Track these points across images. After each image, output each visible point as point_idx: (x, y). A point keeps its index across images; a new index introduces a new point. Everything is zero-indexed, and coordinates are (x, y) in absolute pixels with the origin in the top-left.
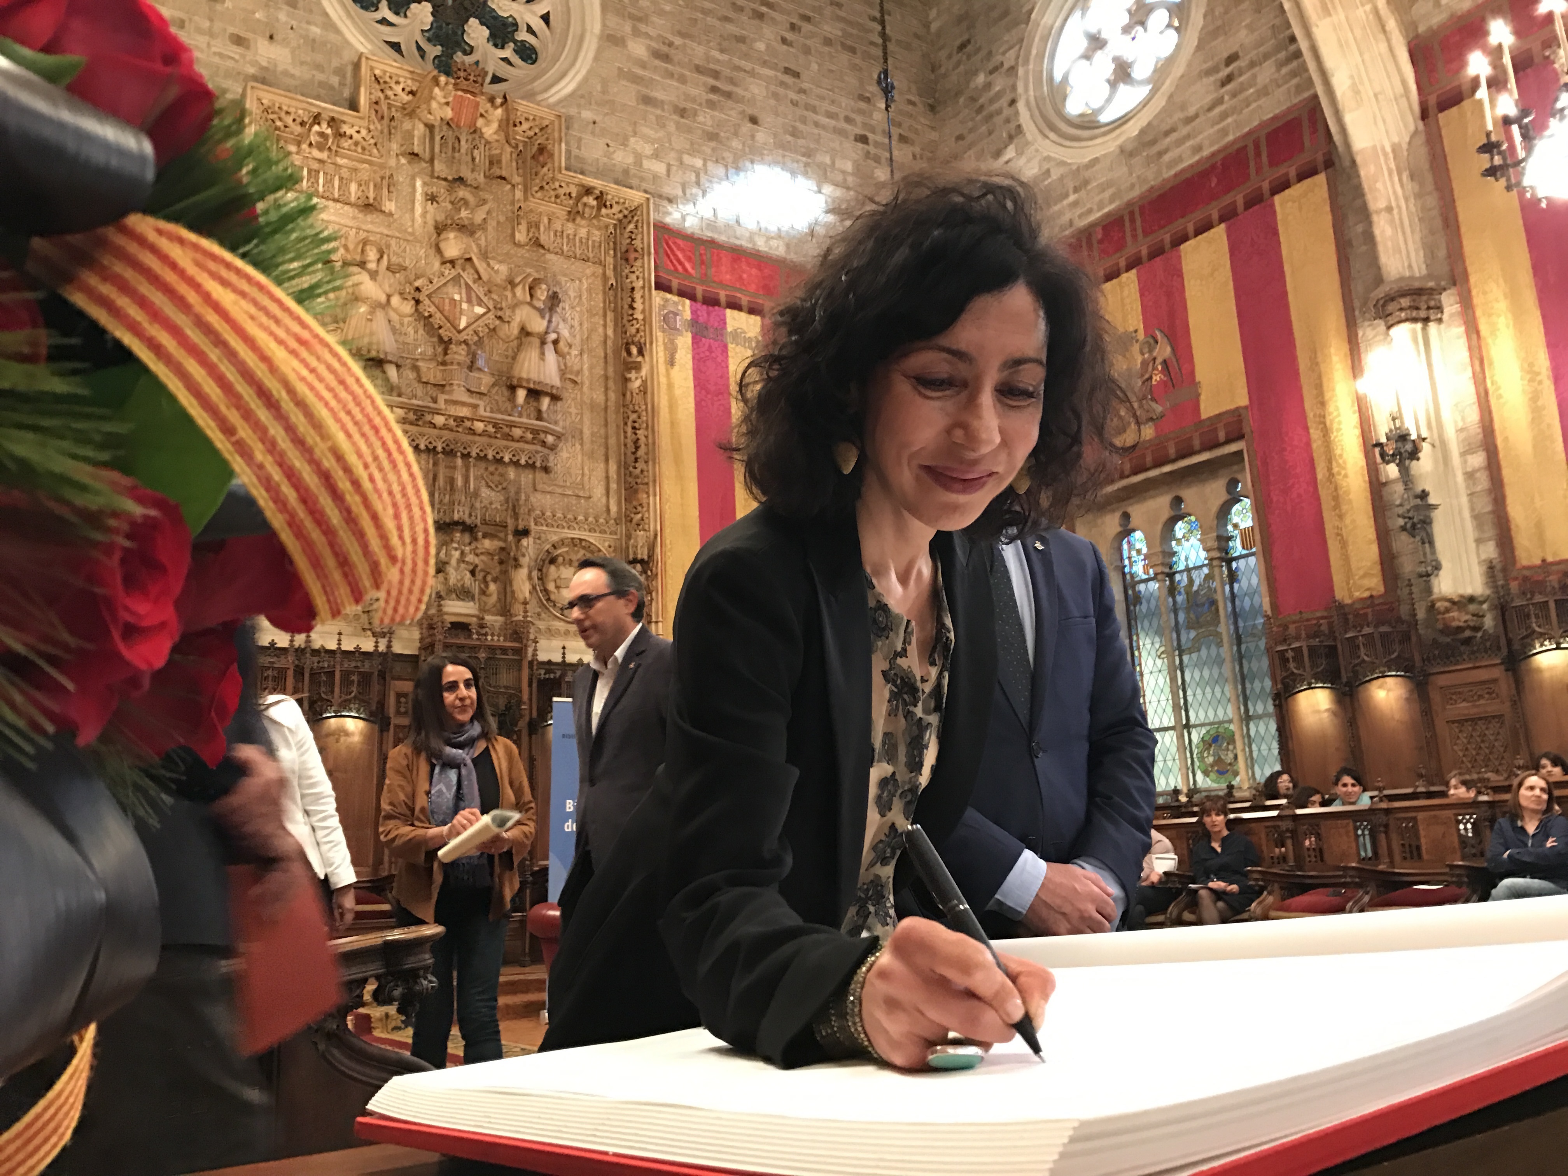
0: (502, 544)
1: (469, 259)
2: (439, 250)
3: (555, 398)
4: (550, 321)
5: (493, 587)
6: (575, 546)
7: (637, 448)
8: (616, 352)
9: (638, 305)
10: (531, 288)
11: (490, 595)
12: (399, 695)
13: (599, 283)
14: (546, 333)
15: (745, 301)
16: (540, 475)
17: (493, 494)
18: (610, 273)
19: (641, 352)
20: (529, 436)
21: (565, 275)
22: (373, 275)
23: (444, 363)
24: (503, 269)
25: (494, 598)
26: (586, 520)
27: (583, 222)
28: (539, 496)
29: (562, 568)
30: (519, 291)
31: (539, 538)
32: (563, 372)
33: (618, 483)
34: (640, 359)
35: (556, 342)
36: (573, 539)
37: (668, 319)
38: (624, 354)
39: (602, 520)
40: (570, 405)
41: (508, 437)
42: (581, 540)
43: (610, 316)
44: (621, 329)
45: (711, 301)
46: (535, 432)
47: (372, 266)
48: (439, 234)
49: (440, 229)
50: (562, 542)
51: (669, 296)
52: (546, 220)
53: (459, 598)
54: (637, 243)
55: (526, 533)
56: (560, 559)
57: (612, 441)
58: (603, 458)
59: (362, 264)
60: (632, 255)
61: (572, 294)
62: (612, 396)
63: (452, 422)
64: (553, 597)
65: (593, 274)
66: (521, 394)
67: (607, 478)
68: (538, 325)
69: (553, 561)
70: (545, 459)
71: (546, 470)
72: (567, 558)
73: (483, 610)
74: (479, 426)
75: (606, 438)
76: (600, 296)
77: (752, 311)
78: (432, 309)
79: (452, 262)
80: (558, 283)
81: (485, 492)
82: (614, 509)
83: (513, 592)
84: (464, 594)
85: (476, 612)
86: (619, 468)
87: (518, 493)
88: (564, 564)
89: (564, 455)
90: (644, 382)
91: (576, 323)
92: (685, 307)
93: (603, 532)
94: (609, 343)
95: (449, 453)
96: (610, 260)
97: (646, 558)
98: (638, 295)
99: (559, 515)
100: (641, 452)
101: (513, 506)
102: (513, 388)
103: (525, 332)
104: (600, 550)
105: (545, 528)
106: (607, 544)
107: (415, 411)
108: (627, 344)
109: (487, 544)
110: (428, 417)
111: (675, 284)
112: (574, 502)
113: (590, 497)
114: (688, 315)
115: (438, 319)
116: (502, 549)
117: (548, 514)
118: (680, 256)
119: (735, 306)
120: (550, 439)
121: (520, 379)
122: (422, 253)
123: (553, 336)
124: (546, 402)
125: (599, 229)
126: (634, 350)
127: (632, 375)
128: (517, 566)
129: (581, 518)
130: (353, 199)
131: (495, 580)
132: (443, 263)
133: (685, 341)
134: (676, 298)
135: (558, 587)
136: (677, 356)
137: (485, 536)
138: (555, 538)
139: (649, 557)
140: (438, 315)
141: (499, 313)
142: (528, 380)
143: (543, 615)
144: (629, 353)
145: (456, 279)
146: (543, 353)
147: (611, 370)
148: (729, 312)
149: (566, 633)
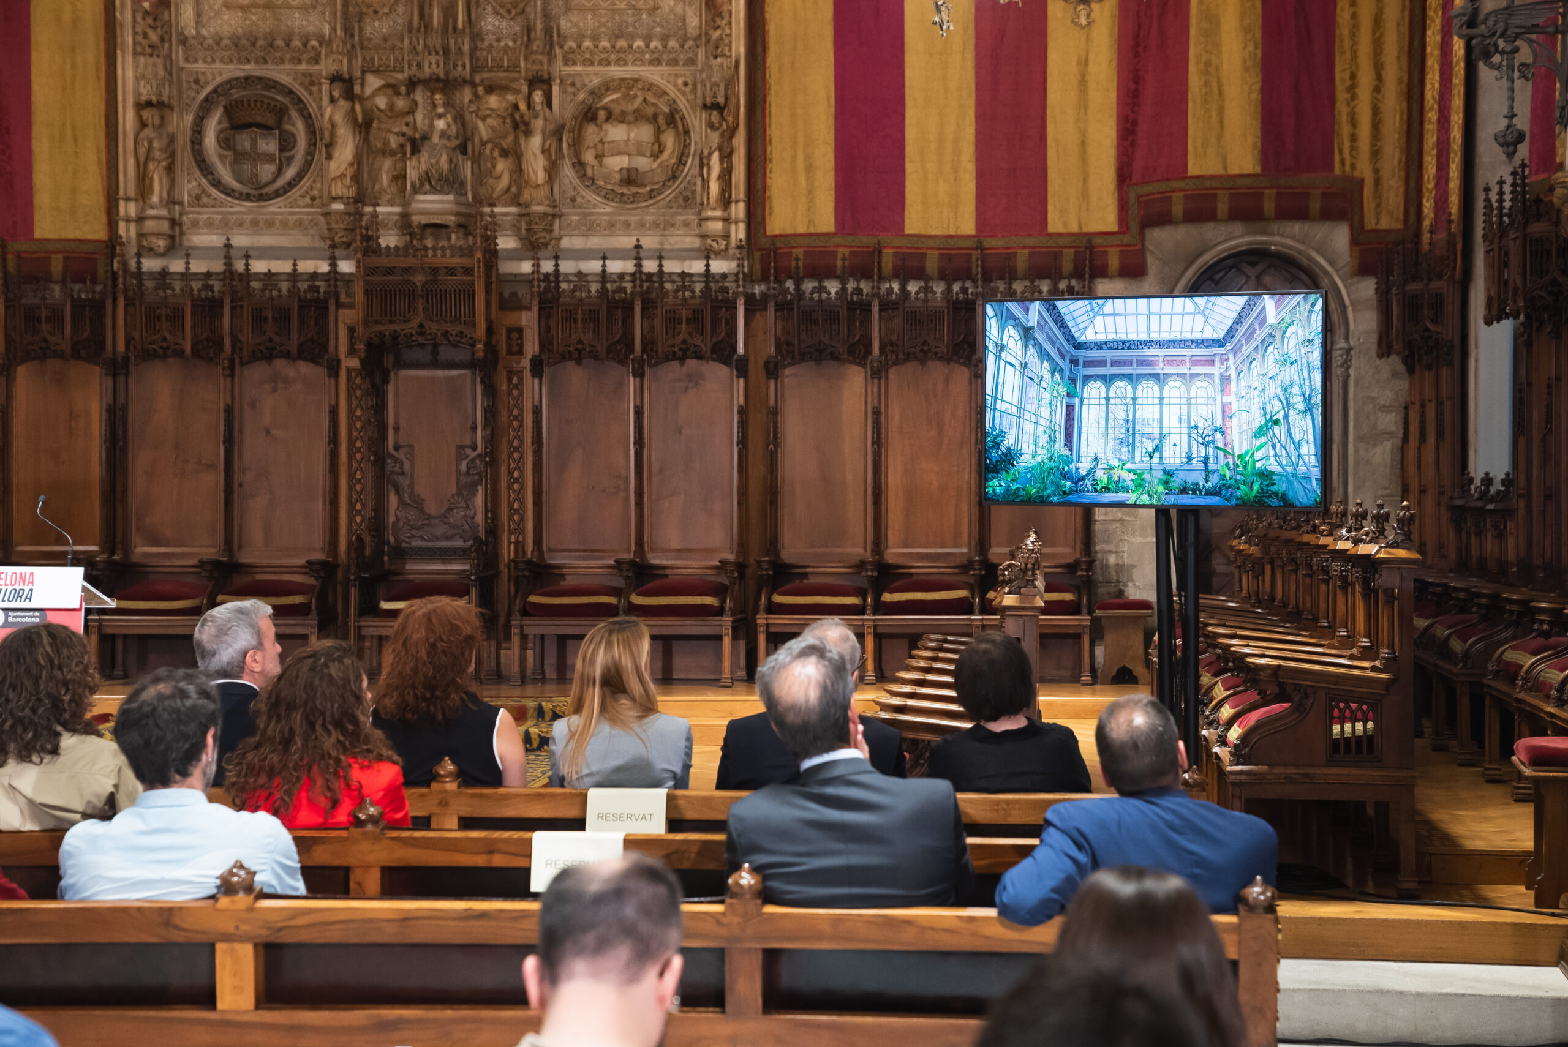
0: (512, 100)
5: (502, 166)
6: (630, 88)
11: (499, 177)
17: (504, 23)
25: (505, 181)
26: (648, 46)
28: (575, 17)
29: (606, 126)
31: (573, 84)
36: (623, 80)
39: (673, 43)
42: (636, 80)
50: (607, 87)
53: (434, 190)
55: (538, 82)
56: (602, 115)
64: (589, 172)
72: (617, 110)
73: (489, 199)
81: (490, 23)
83: (524, 172)
84: (449, 182)
87: (534, 19)
88: (608, 119)
93: (674, 62)
97: (721, 100)
99: (605, 43)
101: (528, 40)
104: (665, 93)
105: (579, 68)
106: (680, 81)
109: (493, 101)
112: (630, 20)
113: (656, 8)
116: (516, 107)
117: (587, 43)
128: (528, 133)
129: (639, 43)
131: (504, 153)
135: (599, 157)
137: (490, 90)
138: (596, 81)
139: (727, 98)
143: (579, 200)
149: (612, 225)
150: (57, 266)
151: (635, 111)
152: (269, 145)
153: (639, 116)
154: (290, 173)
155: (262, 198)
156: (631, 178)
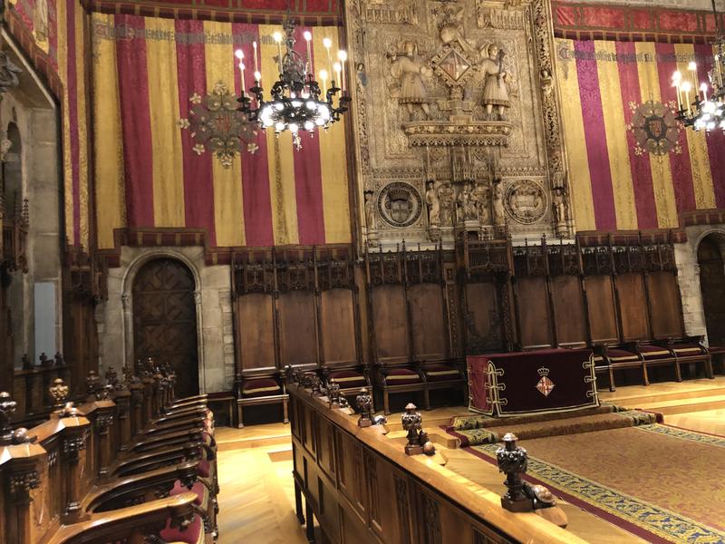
0: (487, 188)
1: (457, 41)
2: (441, 40)
3: (506, 107)
4: (500, 66)
5: (485, 211)
6: (525, 184)
7: (552, 127)
8: (536, 76)
9: (546, 48)
10: (489, 50)
11: (484, 215)
12: (448, 270)
13: (523, 39)
14: (500, 73)
15: (604, 32)
16: (502, 149)
17: (480, 163)
18: (529, 33)
19: (550, 74)
20: (496, 130)
21: (505, 39)
22: (412, 59)
23: (450, 99)
24: (473, 42)
26: (528, 169)
27: (512, 8)
28: (503, 160)
29: (518, 196)
30: (483, 53)
31: (505, 183)
32: (510, 92)
33: (543, 147)
34: (550, 78)
35: (504, 77)
36: (522, 180)
37: (562, 52)
38: (540, 76)
39: (536, 169)
40: (514, 109)
41: (486, 132)
42: (526, 181)
43: (531, 57)
44: (537, 62)
45: (585, 38)
46: (499, 127)
47: (410, 54)
48: (440, 31)
49: (441, 28)
50: (517, 183)
51: (561, 40)
52: (492, 11)
53: (470, 219)
54: (543, 13)
55: (499, 181)
57: (538, 125)
58: (533, 135)
59: (406, 55)
60: (540, 22)
61: (510, 49)
62: (535, 100)
63: (458, 130)
64: (515, 212)
65: (520, 36)
66: (490, 108)
67: (537, 145)
68: (495, 70)
69: (513, 193)
70: (504, 141)
71: (505, 146)
72: (521, 191)
73: (481, 223)
74: (471, 129)
75: (535, 123)
76: (525, 47)
77: (609, 38)
78: (442, 72)
79: (449, 45)
80: (501, 44)
81: (476, 162)
82: (542, 161)
83: (495, 212)
84: (473, 216)
85: (478, 225)
86: (543, 139)
87: (492, 160)
88: (518, 194)
89: (514, 136)
90: (553, 90)
91: (513, 65)
92: (571, 44)
93: (537, 175)
94: (532, 72)
95: (457, 144)
96: (528, 26)
98: (545, 43)
99: (514, 169)
100: (555, 129)
101: (491, 167)
102: (485, 106)
103: (488, 75)
104: (537, 185)
105: (508, 177)
106: (540, 181)
107: (440, 127)
108: (542, 71)
109: (480, 189)
110: (446, 129)
111: (564, 32)
112: (521, 161)
113: (529, 157)
114: (572, 49)
115: (445, 76)
116: (488, 191)
117: (509, 169)
118: (565, 15)
119: (599, 37)
120: (506, 130)
121: (488, 100)
122: (433, 43)
123: (503, 74)
124: (502, 109)
125: (521, 10)
126: (546, 73)
127: (546, 87)
129: (525, 168)
130: (397, 21)
132: (444, 46)
133: (572, 63)
134: (565, 40)
135: (517, 207)
136: (569, 73)
137: (478, 185)
138: (513, 181)
139: (564, 185)
140: (445, 74)
141: (475, 67)
142: (493, 100)
144: (543, 76)
145: (452, 54)
146: (498, 84)
147: (534, 86)
148: (595, 41)
149: (524, 230)
150: (335, 253)
151: (527, 191)
152: (404, 207)
153: (528, 193)
154: (412, 216)
155: (404, 225)
156: (528, 214)
